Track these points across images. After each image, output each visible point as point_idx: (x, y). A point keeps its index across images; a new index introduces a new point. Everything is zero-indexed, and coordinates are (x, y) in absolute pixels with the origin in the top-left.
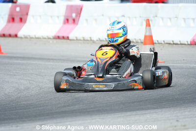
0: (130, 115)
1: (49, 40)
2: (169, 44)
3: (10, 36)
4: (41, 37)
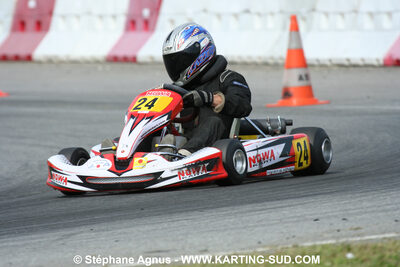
2: (341, 66)
3: (17, 58)
4: (80, 60)
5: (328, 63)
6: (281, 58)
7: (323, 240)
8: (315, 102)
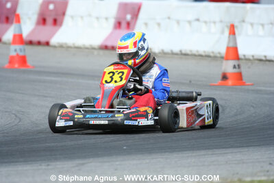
0: (204, 155)
1: (93, 50)
2: (261, 60)
3: (39, 43)
4: (82, 46)
5: (251, 58)
8: (244, 84)
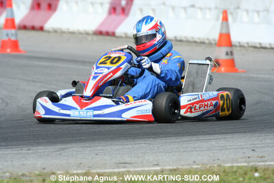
0: (189, 141)
2: (255, 47)
3: (33, 28)
4: (76, 31)
5: (246, 45)
6: (214, 40)
7: (238, 163)
8: (236, 71)
